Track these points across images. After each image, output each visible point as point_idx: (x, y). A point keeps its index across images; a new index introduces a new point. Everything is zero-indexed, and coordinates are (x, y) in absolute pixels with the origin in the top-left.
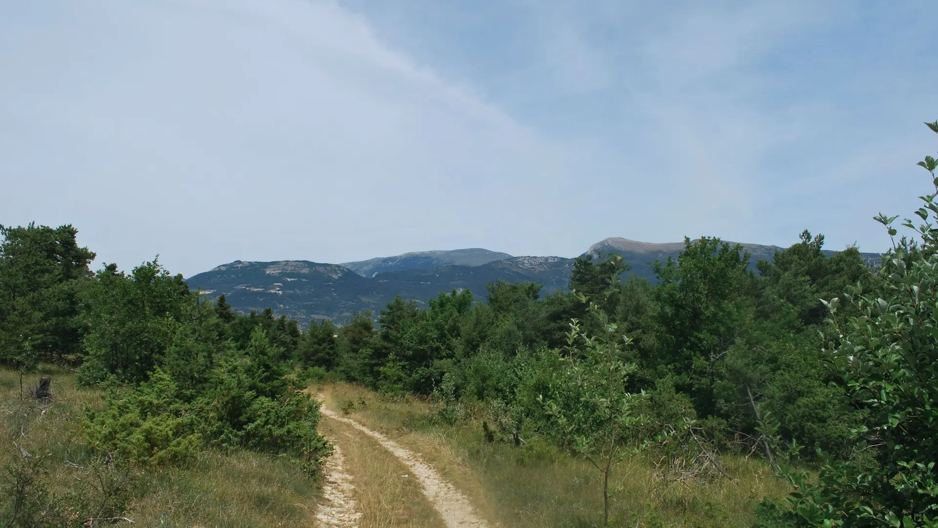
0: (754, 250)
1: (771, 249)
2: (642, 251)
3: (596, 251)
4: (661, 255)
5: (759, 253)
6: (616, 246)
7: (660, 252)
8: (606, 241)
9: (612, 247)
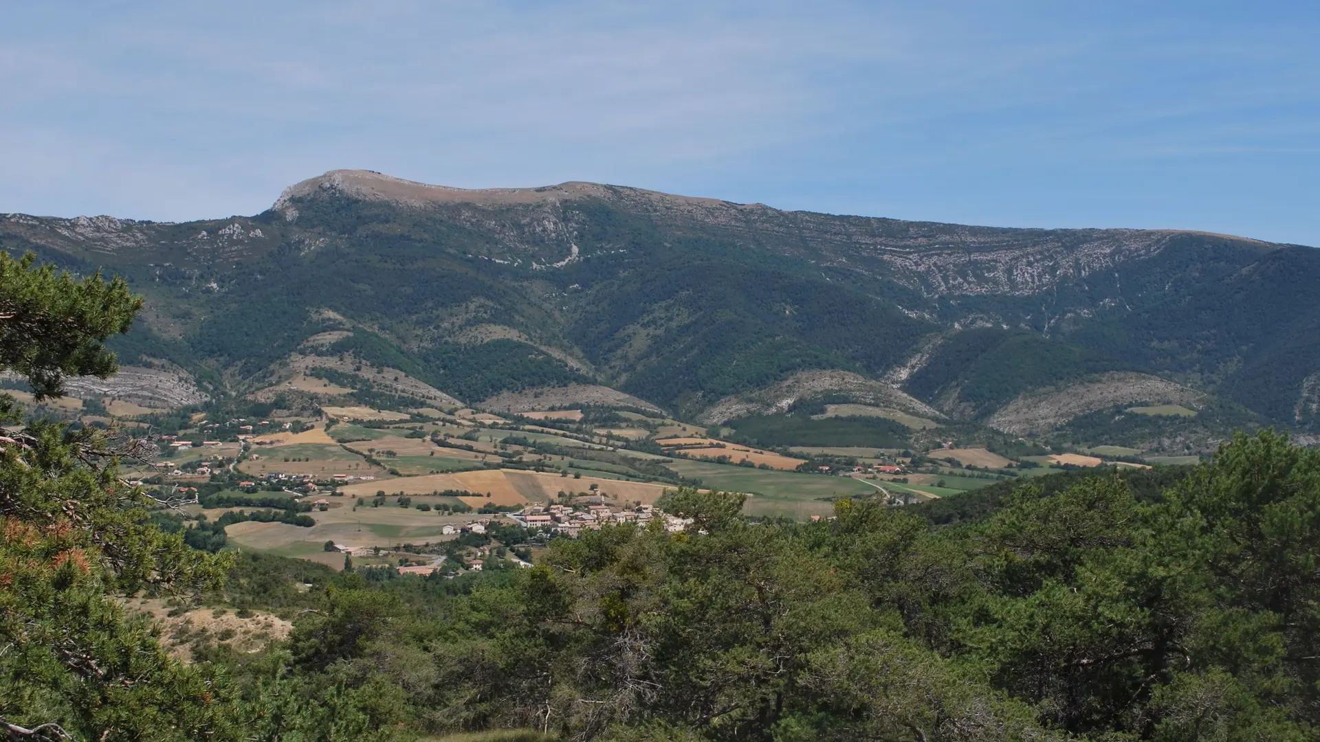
0: (710, 212)
1: (752, 212)
2: (417, 204)
3: (295, 201)
4: (466, 214)
5: (722, 220)
6: (350, 190)
7: (467, 205)
8: (329, 176)
9: (341, 192)
